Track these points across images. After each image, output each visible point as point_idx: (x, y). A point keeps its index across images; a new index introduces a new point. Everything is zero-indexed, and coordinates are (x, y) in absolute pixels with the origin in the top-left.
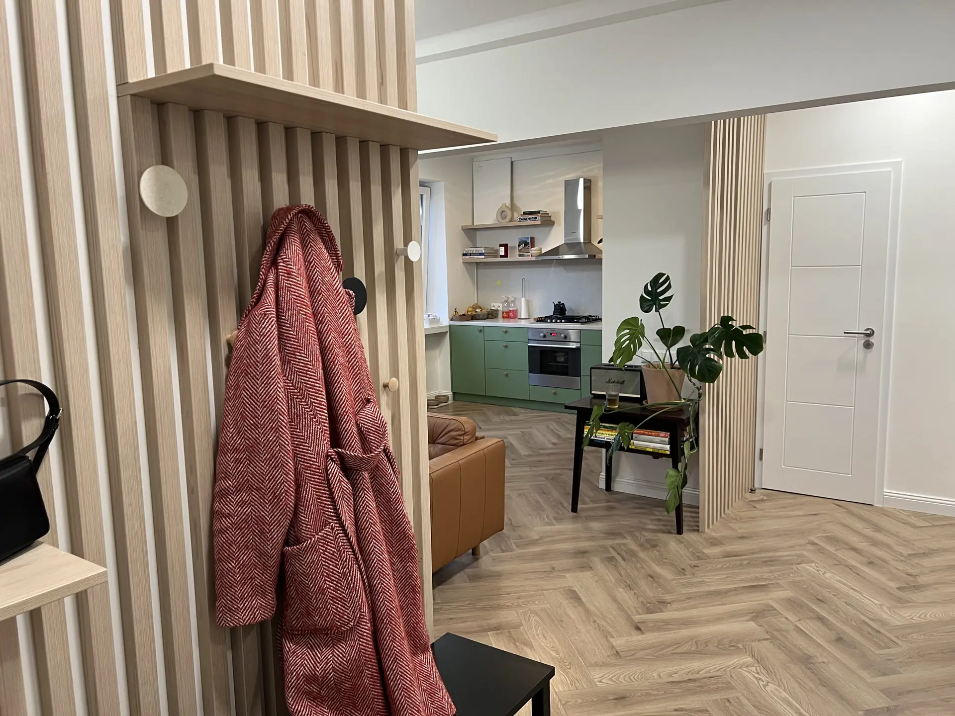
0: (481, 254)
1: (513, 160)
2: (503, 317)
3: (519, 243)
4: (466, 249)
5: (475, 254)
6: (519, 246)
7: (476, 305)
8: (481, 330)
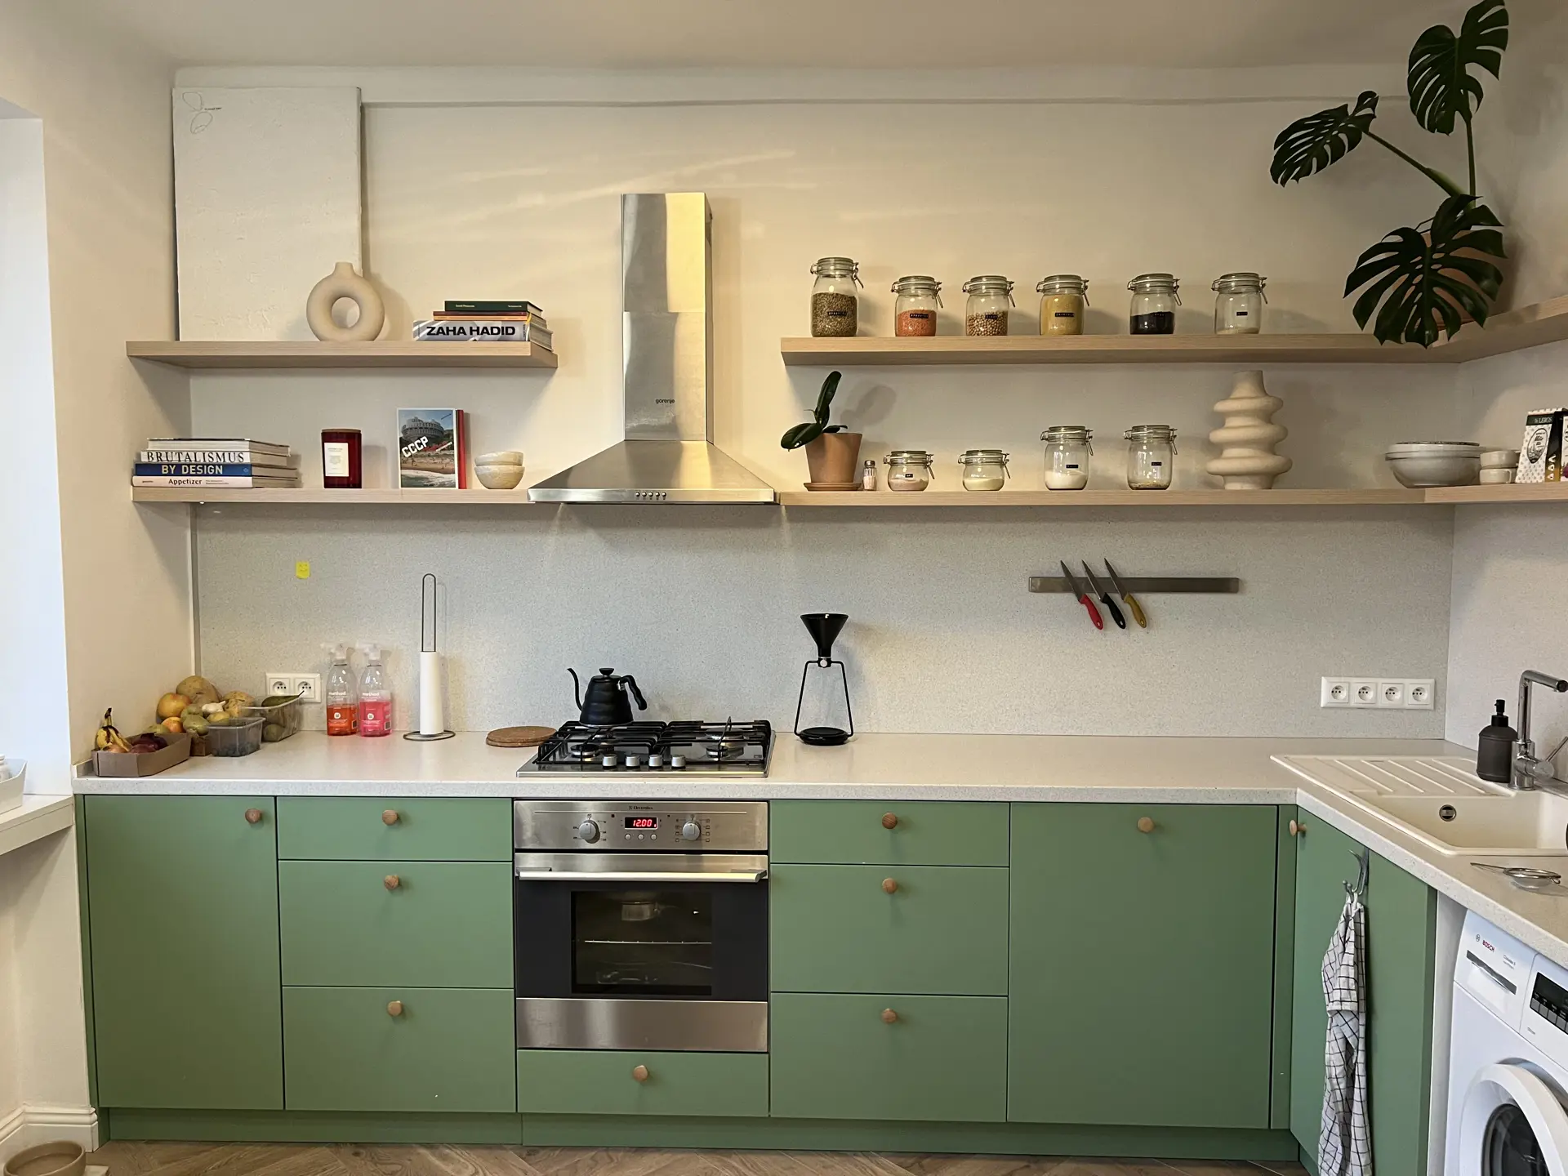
0: (232, 470)
1: (365, 100)
2: (331, 732)
3: (404, 431)
4: (152, 446)
5: (203, 469)
6: (404, 443)
7: (197, 686)
8: (261, 818)
